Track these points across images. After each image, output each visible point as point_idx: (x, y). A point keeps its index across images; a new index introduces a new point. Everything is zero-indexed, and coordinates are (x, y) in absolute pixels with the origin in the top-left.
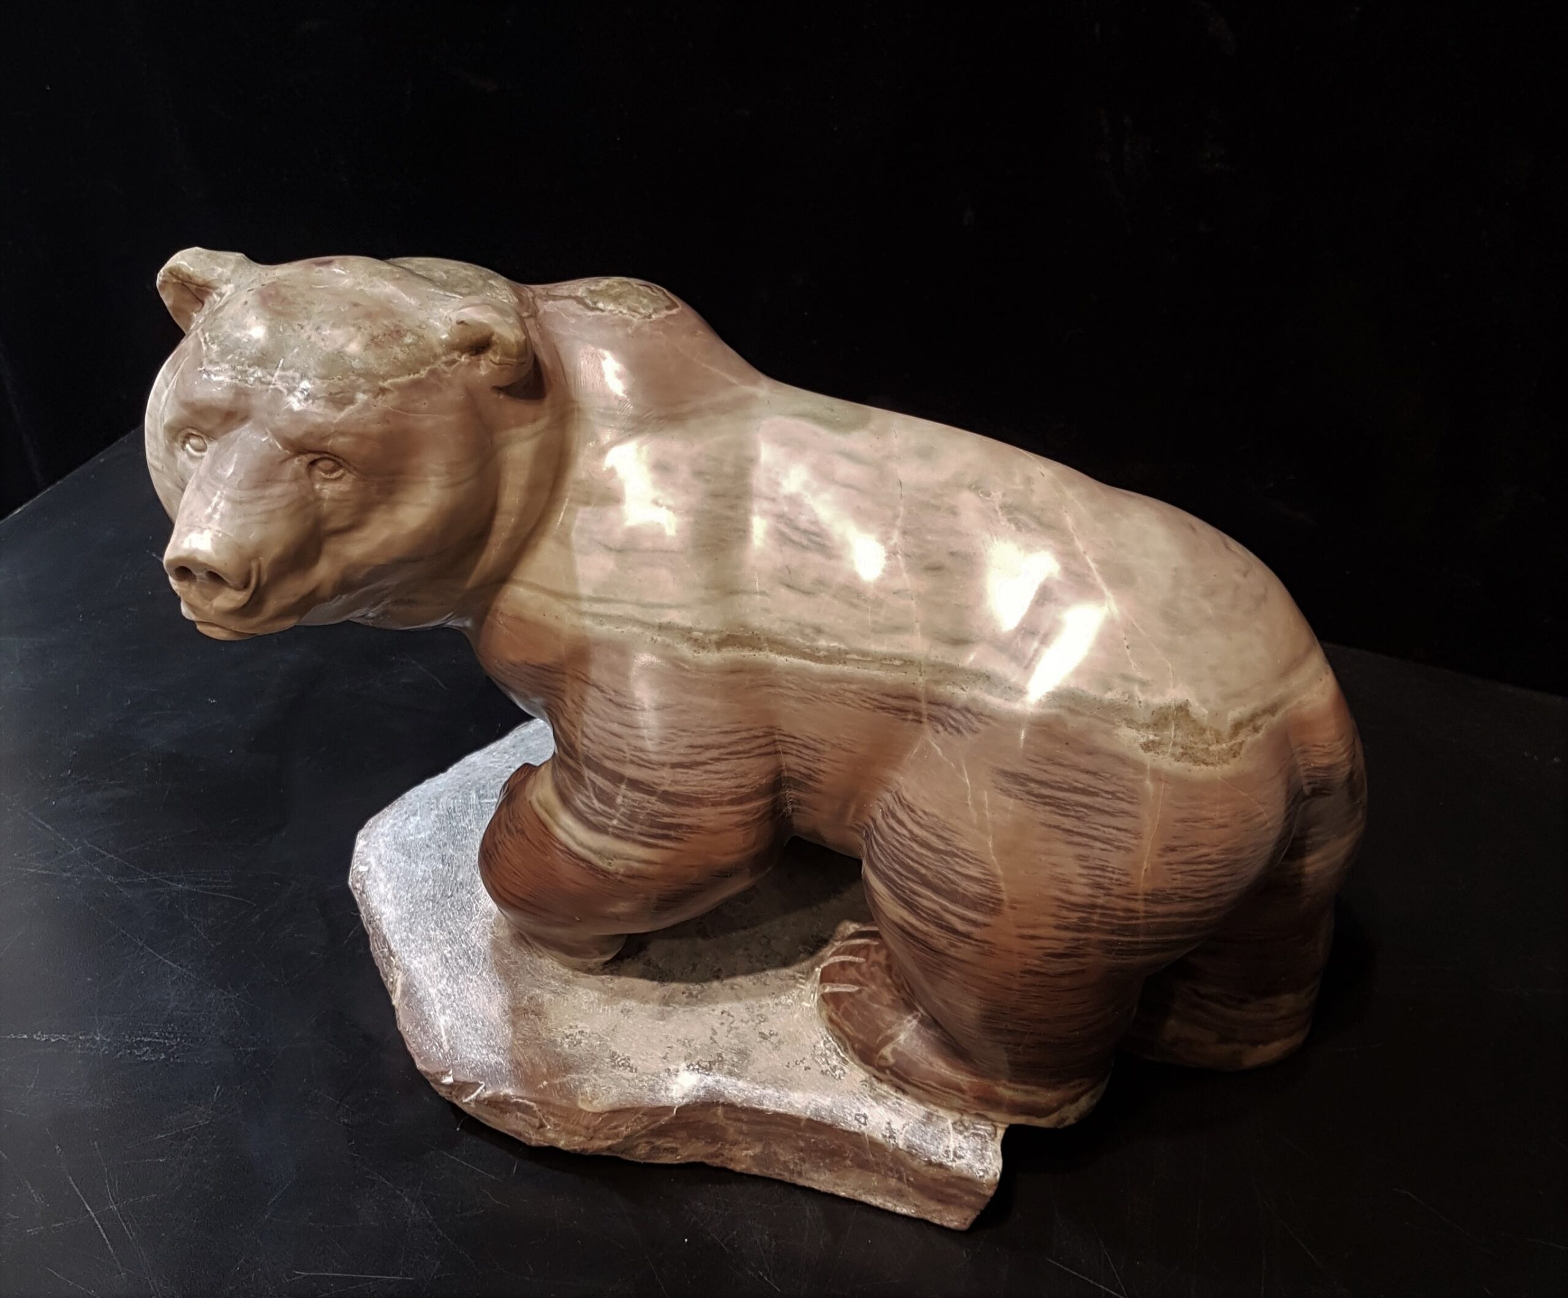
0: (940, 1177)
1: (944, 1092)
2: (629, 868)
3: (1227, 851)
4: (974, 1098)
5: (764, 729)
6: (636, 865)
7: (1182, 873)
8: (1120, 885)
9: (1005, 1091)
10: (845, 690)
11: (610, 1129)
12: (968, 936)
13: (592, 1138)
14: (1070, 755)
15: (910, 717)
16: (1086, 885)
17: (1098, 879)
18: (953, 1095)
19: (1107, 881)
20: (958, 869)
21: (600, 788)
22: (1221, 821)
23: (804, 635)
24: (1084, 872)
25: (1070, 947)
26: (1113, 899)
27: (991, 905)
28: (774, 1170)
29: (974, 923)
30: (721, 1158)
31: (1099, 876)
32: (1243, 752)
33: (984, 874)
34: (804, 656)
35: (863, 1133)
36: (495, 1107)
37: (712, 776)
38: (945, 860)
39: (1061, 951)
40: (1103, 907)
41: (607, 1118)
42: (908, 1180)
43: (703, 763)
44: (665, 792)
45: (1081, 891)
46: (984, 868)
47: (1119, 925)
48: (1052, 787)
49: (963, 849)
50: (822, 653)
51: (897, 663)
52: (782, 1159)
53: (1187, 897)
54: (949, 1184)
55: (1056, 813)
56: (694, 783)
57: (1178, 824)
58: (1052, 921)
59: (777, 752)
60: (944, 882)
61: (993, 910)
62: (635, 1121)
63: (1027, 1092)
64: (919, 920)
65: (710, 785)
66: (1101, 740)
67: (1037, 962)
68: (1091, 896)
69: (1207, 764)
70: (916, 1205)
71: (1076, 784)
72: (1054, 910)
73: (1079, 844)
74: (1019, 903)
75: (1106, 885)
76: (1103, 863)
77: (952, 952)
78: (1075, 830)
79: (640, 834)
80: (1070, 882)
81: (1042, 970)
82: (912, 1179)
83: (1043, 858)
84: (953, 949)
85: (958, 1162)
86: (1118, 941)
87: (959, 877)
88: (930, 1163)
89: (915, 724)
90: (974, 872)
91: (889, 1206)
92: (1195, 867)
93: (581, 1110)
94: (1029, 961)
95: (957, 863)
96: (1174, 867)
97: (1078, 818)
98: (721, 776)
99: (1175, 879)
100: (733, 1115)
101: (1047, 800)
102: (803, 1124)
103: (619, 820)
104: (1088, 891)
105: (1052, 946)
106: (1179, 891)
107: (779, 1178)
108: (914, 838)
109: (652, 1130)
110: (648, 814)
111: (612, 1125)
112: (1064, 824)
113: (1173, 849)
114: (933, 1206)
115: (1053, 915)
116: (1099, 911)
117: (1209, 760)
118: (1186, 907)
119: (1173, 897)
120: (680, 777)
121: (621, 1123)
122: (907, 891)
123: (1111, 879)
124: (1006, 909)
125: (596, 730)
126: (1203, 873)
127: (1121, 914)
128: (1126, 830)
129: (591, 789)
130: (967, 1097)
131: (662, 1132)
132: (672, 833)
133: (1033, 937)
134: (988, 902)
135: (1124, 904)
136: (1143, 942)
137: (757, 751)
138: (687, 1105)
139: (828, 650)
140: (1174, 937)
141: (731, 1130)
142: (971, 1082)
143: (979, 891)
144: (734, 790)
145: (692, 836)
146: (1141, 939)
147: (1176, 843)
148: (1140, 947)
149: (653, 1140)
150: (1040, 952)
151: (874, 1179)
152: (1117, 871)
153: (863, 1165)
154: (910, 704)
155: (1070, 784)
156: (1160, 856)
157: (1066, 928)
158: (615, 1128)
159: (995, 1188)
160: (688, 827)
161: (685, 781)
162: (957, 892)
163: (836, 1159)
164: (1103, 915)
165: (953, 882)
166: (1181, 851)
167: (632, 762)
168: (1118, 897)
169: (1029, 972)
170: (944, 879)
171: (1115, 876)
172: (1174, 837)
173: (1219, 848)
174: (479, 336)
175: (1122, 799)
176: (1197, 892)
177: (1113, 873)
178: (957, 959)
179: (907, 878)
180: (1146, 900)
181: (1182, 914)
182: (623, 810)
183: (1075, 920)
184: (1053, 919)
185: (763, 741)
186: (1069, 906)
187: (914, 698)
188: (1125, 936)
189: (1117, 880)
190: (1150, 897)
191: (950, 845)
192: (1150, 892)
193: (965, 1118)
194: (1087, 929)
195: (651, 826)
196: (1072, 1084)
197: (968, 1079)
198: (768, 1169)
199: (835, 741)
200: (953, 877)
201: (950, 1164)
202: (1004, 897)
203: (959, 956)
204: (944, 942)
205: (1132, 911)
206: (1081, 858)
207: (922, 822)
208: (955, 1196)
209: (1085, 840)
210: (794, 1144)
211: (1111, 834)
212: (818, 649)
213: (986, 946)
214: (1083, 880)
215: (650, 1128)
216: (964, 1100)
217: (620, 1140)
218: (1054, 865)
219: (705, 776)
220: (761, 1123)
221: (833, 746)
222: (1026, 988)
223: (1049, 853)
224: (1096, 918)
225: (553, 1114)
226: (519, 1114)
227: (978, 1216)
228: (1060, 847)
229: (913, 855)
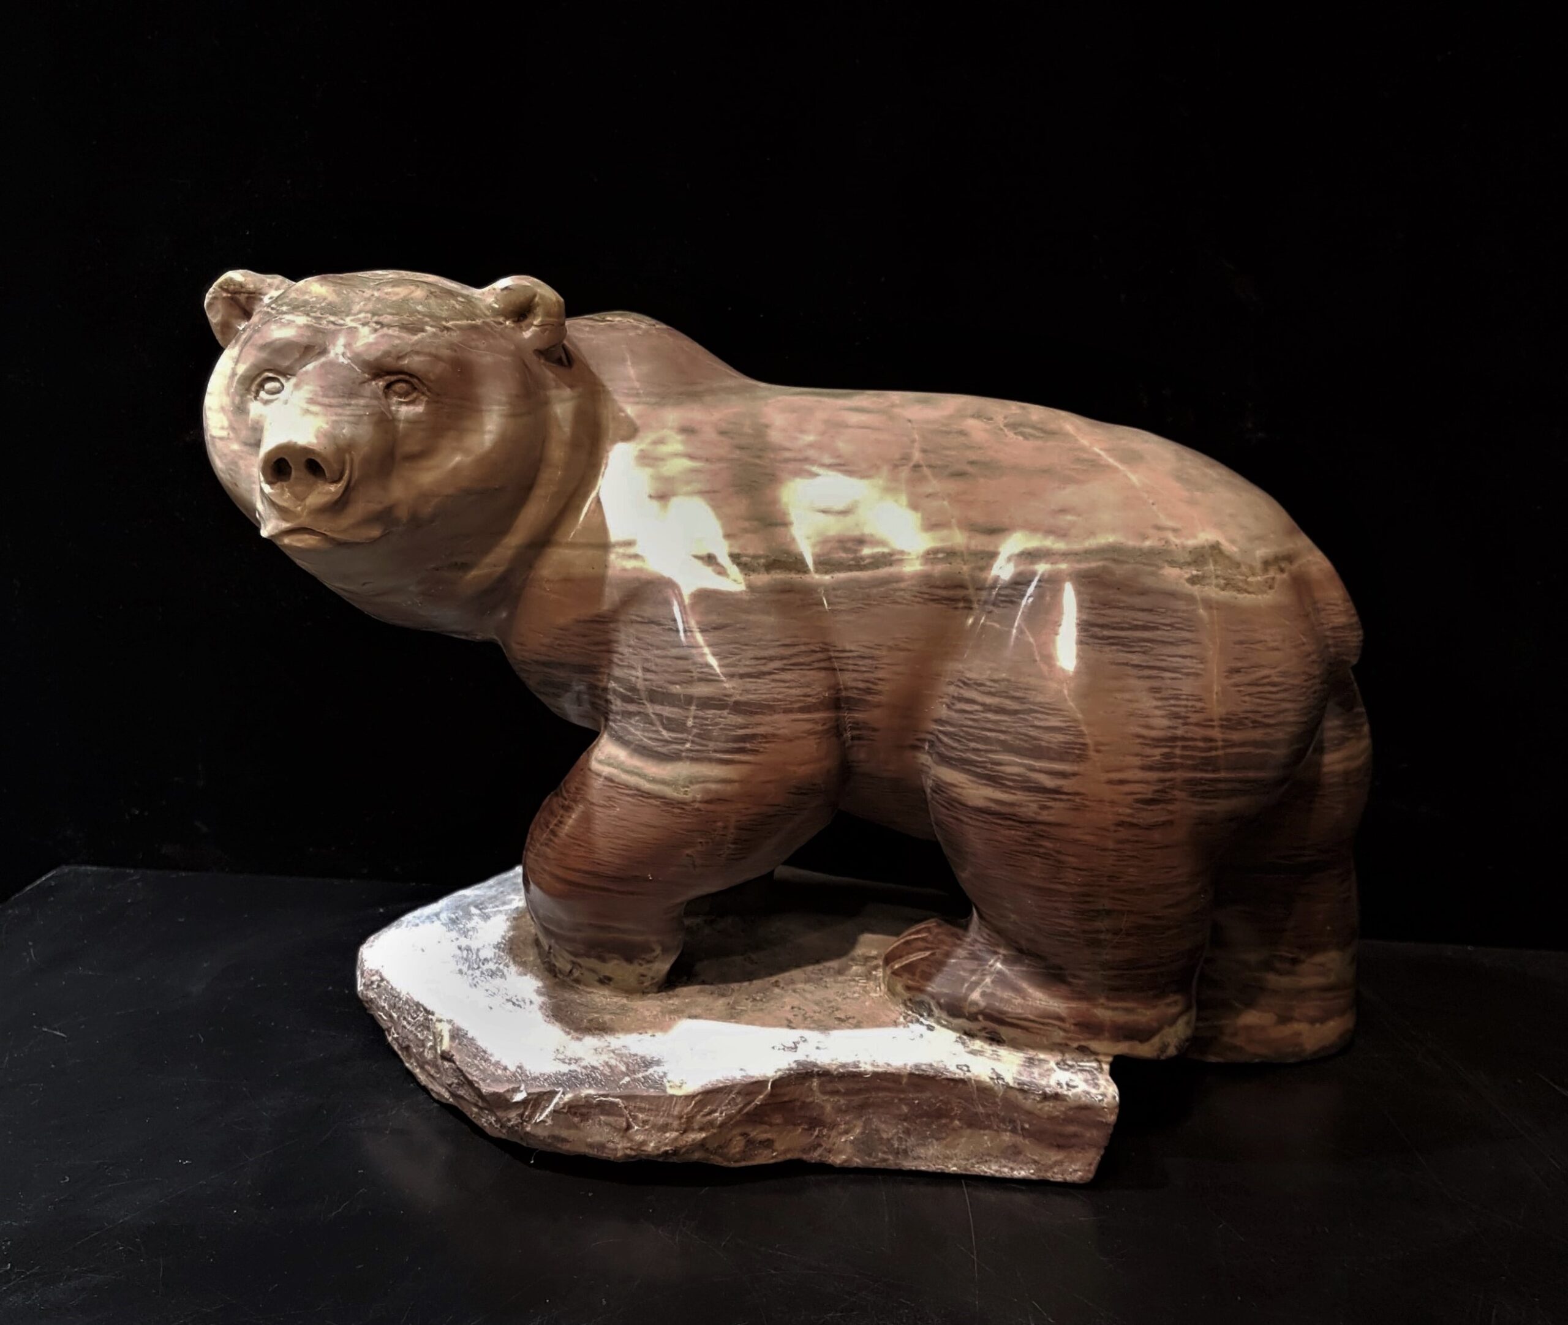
0: (1057, 1113)
1: (1043, 1024)
2: (707, 791)
3: (1284, 674)
4: (1075, 1025)
5: (821, 645)
6: (713, 786)
7: (1249, 695)
8: (1195, 712)
9: (1104, 1013)
10: (895, 590)
11: (705, 1116)
12: (1057, 791)
13: (685, 1131)
14: (1124, 598)
15: (961, 605)
16: (1162, 717)
17: (1173, 708)
18: (1054, 1025)
19: (1184, 709)
20: (1037, 723)
21: (668, 718)
22: (1275, 644)
23: (846, 550)
24: (1159, 703)
25: (1158, 791)
26: (1191, 727)
27: (1077, 751)
28: (876, 1157)
29: (1063, 775)
30: (819, 1151)
31: (1174, 706)
32: (1276, 586)
33: (1065, 721)
34: (850, 568)
35: (970, 1079)
36: (575, 1114)
37: (782, 685)
38: (1021, 718)
39: (1150, 796)
40: (1183, 739)
41: (700, 1101)
42: (1023, 1129)
43: (770, 673)
44: (736, 703)
45: (1161, 723)
46: (1064, 716)
47: (1202, 758)
48: (1114, 628)
49: (1040, 703)
50: (867, 561)
51: (940, 556)
52: (885, 1136)
53: (1259, 722)
54: (1068, 1120)
55: (1122, 651)
56: (765, 691)
57: (1237, 646)
58: (1137, 761)
59: (834, 669)
60: (1026, 741)
61: (1079, 756)
62: (729, 1103)
63: (1127, 1010)
64: (1006, 792)
65: (778, 694)
66: (1150, 582)
67: (1129, 811)
68: (1170, 727)
69: (1249, 593)
70: (1035, 1162)
71: (1135, 623)
72: (1138, 749)
73: (1149, 677)
74: (1103, 744)
75: (1183, 714)
76: (1175, 692)
77: (1045, 816)
78: (1144, 664)
79: (715, 751)
80: (1147, 716)
81: (1135, 821)
82: (1027, 1126)
83: (1118, 695)
84: (1045, 813)
85: (1074, 1091)
86: (1201, 779)
87: (1041, 731)
88: (1046, 1097)
89: (966, 611)
90: (1054, 722)
91: (1006, 1172)
92: (1260, 689)
93: (672, 1096)
94: (1120, 810)
95: (1036, 718)
96: (1242, 688)
97: (1144, 653)
98: (787, 685)
99: (1245, 702)
100: (829, 1087)
101: (1111, 641)
102: (905, 1081)
103: (693, 742)
104: (1166, 722)
105: (1140, 790)
106: (1249, 715)
107: (883, 1165)
108: (987, 708)
109: (747, 1113)
110: (721, 729)
111: (706, 1110)
112: (1132, 660)
113: (1238, 671)
114: (1055, 1156)
115: (1137, 755)
116: (1180, 743)
117: (1251, 589)
118: (1258, 734)
119: (1247, 721)
120: (750, 686)
121: (714, 1107)
122: (989, 766)
123: (1186, 706)
124: (1092, 753)
125: (658, 661)
126: (1268, 695)
127: (1201, 744)
128: (1191, 657)
129: (658, 723)
130: (1067, 1026)
131: (757, 1116)
132: (748, 745)
133: (1122, 782)
134: (1074, 749)
135: (1201, 732)
136: (1225, 780)
137: (816, 665)
138: (781, 1078)
139: (873, 556)
140: (1251, 774)
141: (828, 1108)
142: (1068, 1008)
143: (1062, 740)
144: (802, 698)
145: (767, 745)
146: (1223, 775)
147: (1239, 664)
148: (1222, 786)
149: (748, 1129)
150: (1130, 798)
151: (986, 1138)
152: (1190, 698)
153: (973, 1122)
154: (960, 593)
155: (1129, 623)
156: (1227, 677)
157: (1150, 768)
158: (710, 1113)
159: (1117, 1111)
160: (764, 736)
161: (755, 690)
162: (1040, 746)
163: (944, 1121)
164: (1184, 748)
165: (1035, 739)
166: (1246, 672)
167: (700, 680)
168: (1197, 724)
169: (1121, 824)
170: (1026, 738)
171: (1190, 703)
172: (1237, 659)
173: (1277, 670)
174: (522, 299)
175: (1178, 629)
176: (1266, 716)
177: (1187, 700)
178: (1049, 824)
179: (986, 751)
180: (1222, 726)
181: (1255, 744)
182: (695, 731)
183: (1158, 758)
184: (1139, 758)
185: (821, 656)
186: (1150, 742)
187: (962, 586)
188: (1206, 771)
189: (1192, 706)
190: (1225, 723)
191: (1024, 703)
192: (1224, 717)
193: (1067, 1056)
194: (1172, 767)
195: (727, 741)
196: (1168, 1001)
197: (1066, 1005)
198: (870, 1155)
199: (890, 643)
200: (1033, 733)
201: (1065, 1093)
202: (1088, 741)
203: (1051, 819)
204: (1034, 806)
205: (1211, 740)
206: (1154, 690)
207: (993, 690)
208: (1075, 1135)
209: (1154, 673)
210: (897, 1112)
211: (1177, 662)
212: (862, 558)
213: (1077, 799)
214: (1158, 712)
215: (745, 1111)
216: (1065, 1030)
217: (715, 1131)
218: (1130, 701)
219: (773, 684)
220: (859, 1091)
221: (890, 648)
222: (1120, 846)
223: (1122, 690)
224: (1178, 752)
225: (641, 1110)
226: (602, 1118)
227: (1103, 1157)
228: (1133, 682)
229: (989, 726)
